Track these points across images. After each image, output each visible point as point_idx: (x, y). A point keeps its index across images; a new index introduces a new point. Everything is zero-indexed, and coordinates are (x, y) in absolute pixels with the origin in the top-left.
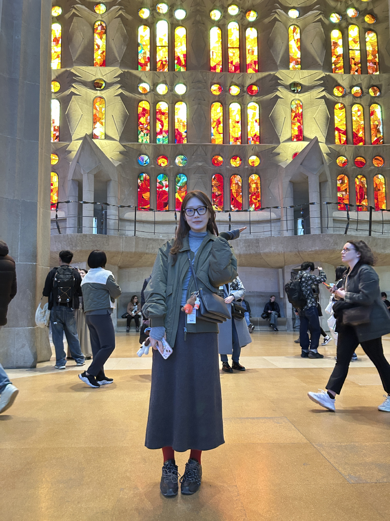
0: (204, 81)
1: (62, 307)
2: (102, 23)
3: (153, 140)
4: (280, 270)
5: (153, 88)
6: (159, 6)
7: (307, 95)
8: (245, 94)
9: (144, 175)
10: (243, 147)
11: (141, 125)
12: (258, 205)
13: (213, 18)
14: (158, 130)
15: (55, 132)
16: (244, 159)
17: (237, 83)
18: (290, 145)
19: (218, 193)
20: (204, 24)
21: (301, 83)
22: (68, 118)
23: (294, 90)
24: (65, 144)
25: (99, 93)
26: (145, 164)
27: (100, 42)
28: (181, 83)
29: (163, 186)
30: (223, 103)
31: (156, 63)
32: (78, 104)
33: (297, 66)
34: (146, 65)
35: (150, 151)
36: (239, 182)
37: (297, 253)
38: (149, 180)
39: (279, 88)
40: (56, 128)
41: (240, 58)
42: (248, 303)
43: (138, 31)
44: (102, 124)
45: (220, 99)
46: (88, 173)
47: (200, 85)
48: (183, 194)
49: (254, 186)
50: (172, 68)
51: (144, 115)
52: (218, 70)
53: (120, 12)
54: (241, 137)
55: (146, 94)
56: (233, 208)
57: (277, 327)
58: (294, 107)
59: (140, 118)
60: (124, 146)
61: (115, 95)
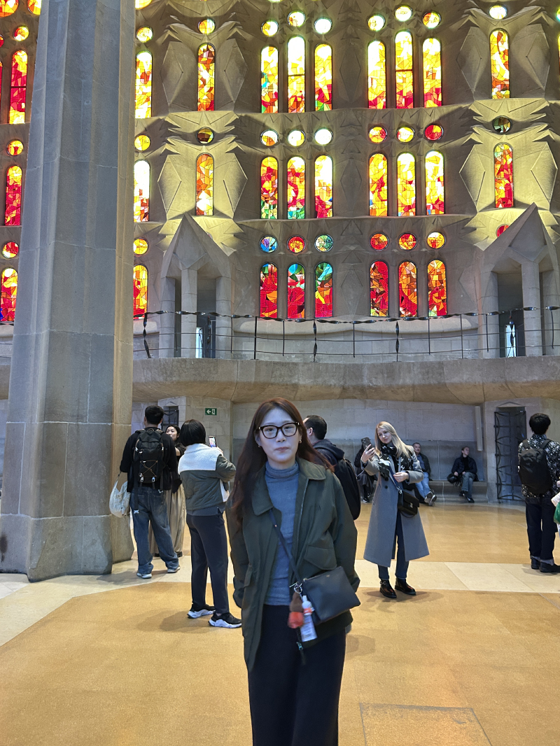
0: (358, 124)
1: (146, 488)
2: (209, 47)
3: (283, 213)
4: (477, 408)
5: (283, 138)
6: (292, 16)
7: (520, 137)
8: (422, 139)
9: (270, 266)
10: (419, 219)
11: (265, 193)
12: (442, 307)
13: (372, 27)
14: (290, 199)
15: (143, 208)
16: (420, 237)
17: (409, 123)
18: (492, 215)
19: (379, 290)
20: (358, 38)
21: (511, 117)
22: (161, 187)
23: (500, 130)
24: (156, 224)
25: (204, 149)
26: (270, 250)
27: (207, 75)
28: (324, 128)
29: (297, 282)
30: (388, 155)
31: (288, 100)
32: (176, 167)
33: (503, 93)
34: (272, 104)
35: (278, 231)
36: (412, 273)
37: (504, 385)
38: (277, 274)
39: (475, 129)
40: (145, 202)
41: (413, 85)
42: (426, 458)
43: (261, 54)
44: (209, 194)
45: (383, 149)
46: (189, 269)
47: (353, 130)
48: (327, 293)
49: (435, 278)
50: (310, 106)
51: (269, 178)
52: (380, 106)
53: (236, 30)
54: (416, 205)
55: (272, 147)
56: (403, 312)
57: (473, 496)
58: (499, 154)
59: (264, 182)
60: (240, 226)
61: (228, 150)
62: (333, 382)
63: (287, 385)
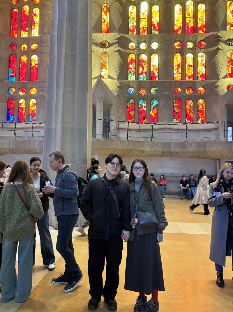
0: (170, 40)
2: (107, 5)
3: (137, 78)
4: (218, 161)
5: (138, 46)
8: (197, 47)
9: (131, 100)
10: (195, 82)
11: (130, 69)
12: (203, 119)
14: (140, 72)
16: (194, 89)
17: (192, 40)
18: (226, 80)
19: (177, 111)
20: (171, 3)
23: (230, 44)
25: (104, 50)
26: (132, 93)
27: (106, 17)
28: (155, 42)
29: (143, 107)
30: (182, 54)
31: (140, 29)
33: (231, 28)
34: (134, 30)
35: (135, 85)
36: (191, 104)
37: (231, 152)
38: (134, 104)
39: (220, 43)
41: (194, 23)
43: (129, 9)
44: (106, 69)
45: (180, 51)
46: (100, 101)
47: (168, 43)
48: (155, 112)
49: (201, 107)
50: (150, 32)
52: (180, 32)
54: (193, 76)
55: (133, 50)
56: (187, 121)
58: (229, 55)
59: (130, 64)
60: (120, 83)
61: (115, 51)
62: (159, 149)
63: (140, 150)
